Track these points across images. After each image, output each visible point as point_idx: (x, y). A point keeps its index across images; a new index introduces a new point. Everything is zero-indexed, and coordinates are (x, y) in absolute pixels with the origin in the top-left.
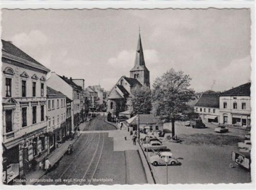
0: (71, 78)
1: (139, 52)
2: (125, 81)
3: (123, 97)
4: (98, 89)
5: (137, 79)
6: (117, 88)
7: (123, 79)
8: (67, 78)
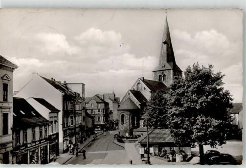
0: (65, 82)
1: (165, 43)
2: (143, 85)
3: (140, 107)
4: (110, 99)
5: (164, 82)
6: (131, 94)
7: (141, 81)
8: (59, 82)
